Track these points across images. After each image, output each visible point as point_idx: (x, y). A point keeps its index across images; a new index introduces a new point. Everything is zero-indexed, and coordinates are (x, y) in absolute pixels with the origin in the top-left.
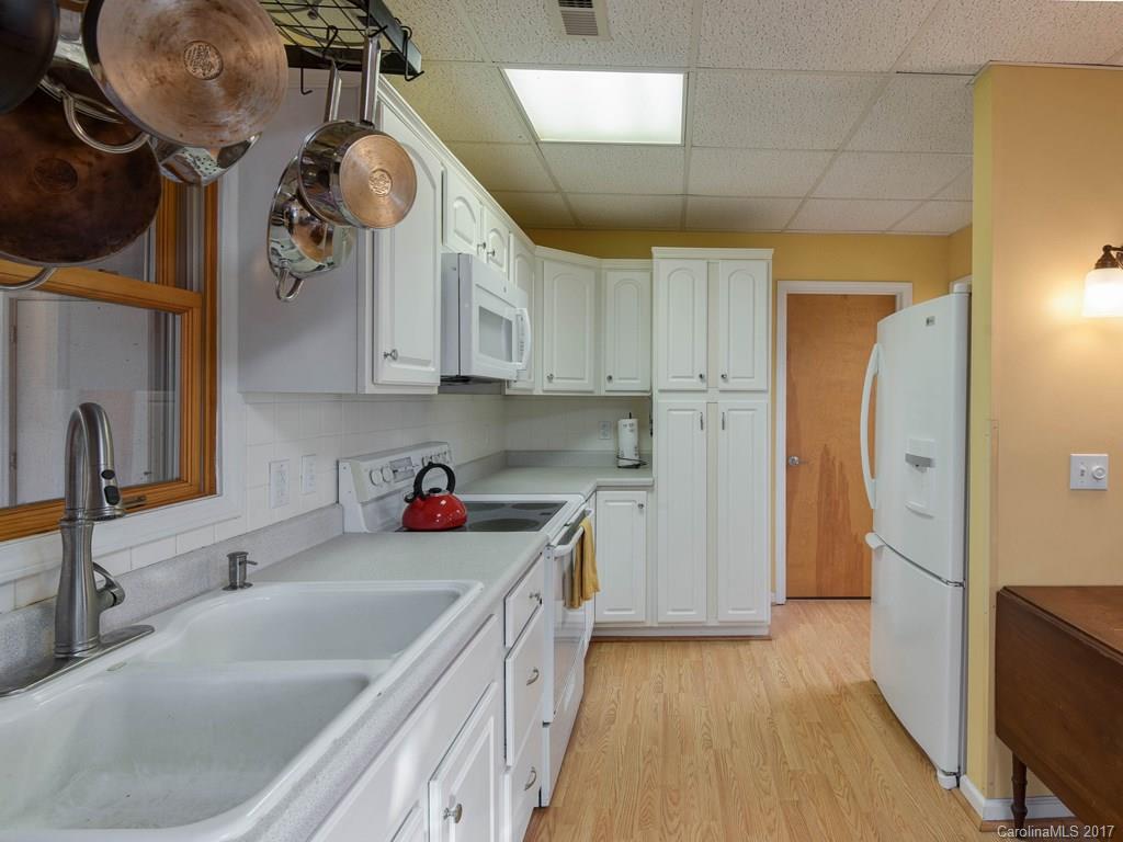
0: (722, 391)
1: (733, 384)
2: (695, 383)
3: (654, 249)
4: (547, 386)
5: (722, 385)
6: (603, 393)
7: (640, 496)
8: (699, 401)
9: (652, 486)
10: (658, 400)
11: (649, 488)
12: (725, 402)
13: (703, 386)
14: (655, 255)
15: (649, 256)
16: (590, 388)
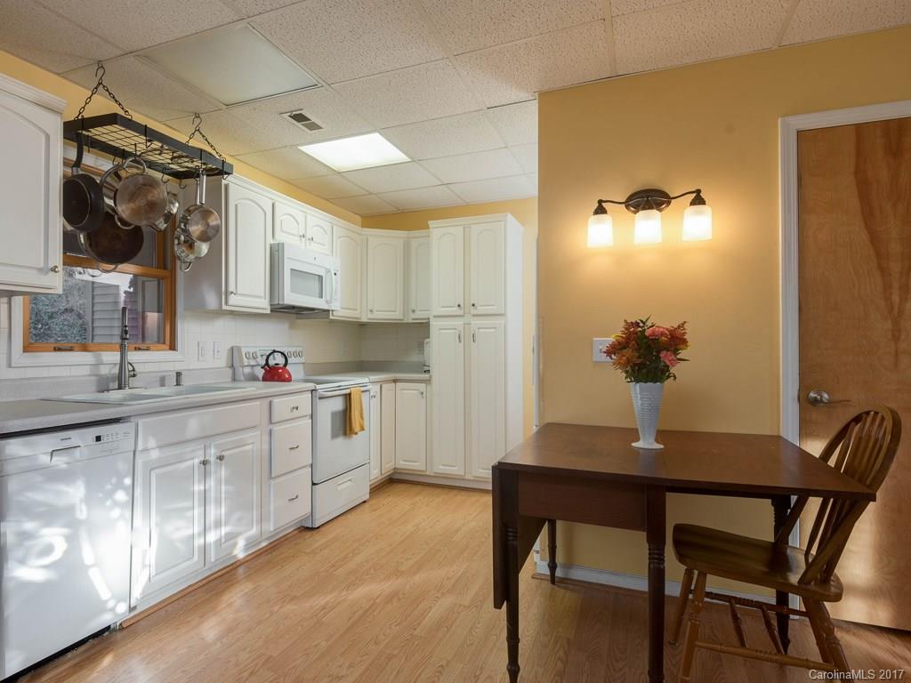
0: (474, 315)
1: (480, 310)
2: (455, 310)
3: (429, 222)
4: (370, 316)
5: (473, 311)
6: (411, 321)
7: (422, 386)
8: (459, 322)
9: (430, 380)
10: (434, 324)
11: (428, 382)
12: (476, 322)
13: (461, 313)
14: (430, 226)
15: (427, 227)
16: (401, 318)
